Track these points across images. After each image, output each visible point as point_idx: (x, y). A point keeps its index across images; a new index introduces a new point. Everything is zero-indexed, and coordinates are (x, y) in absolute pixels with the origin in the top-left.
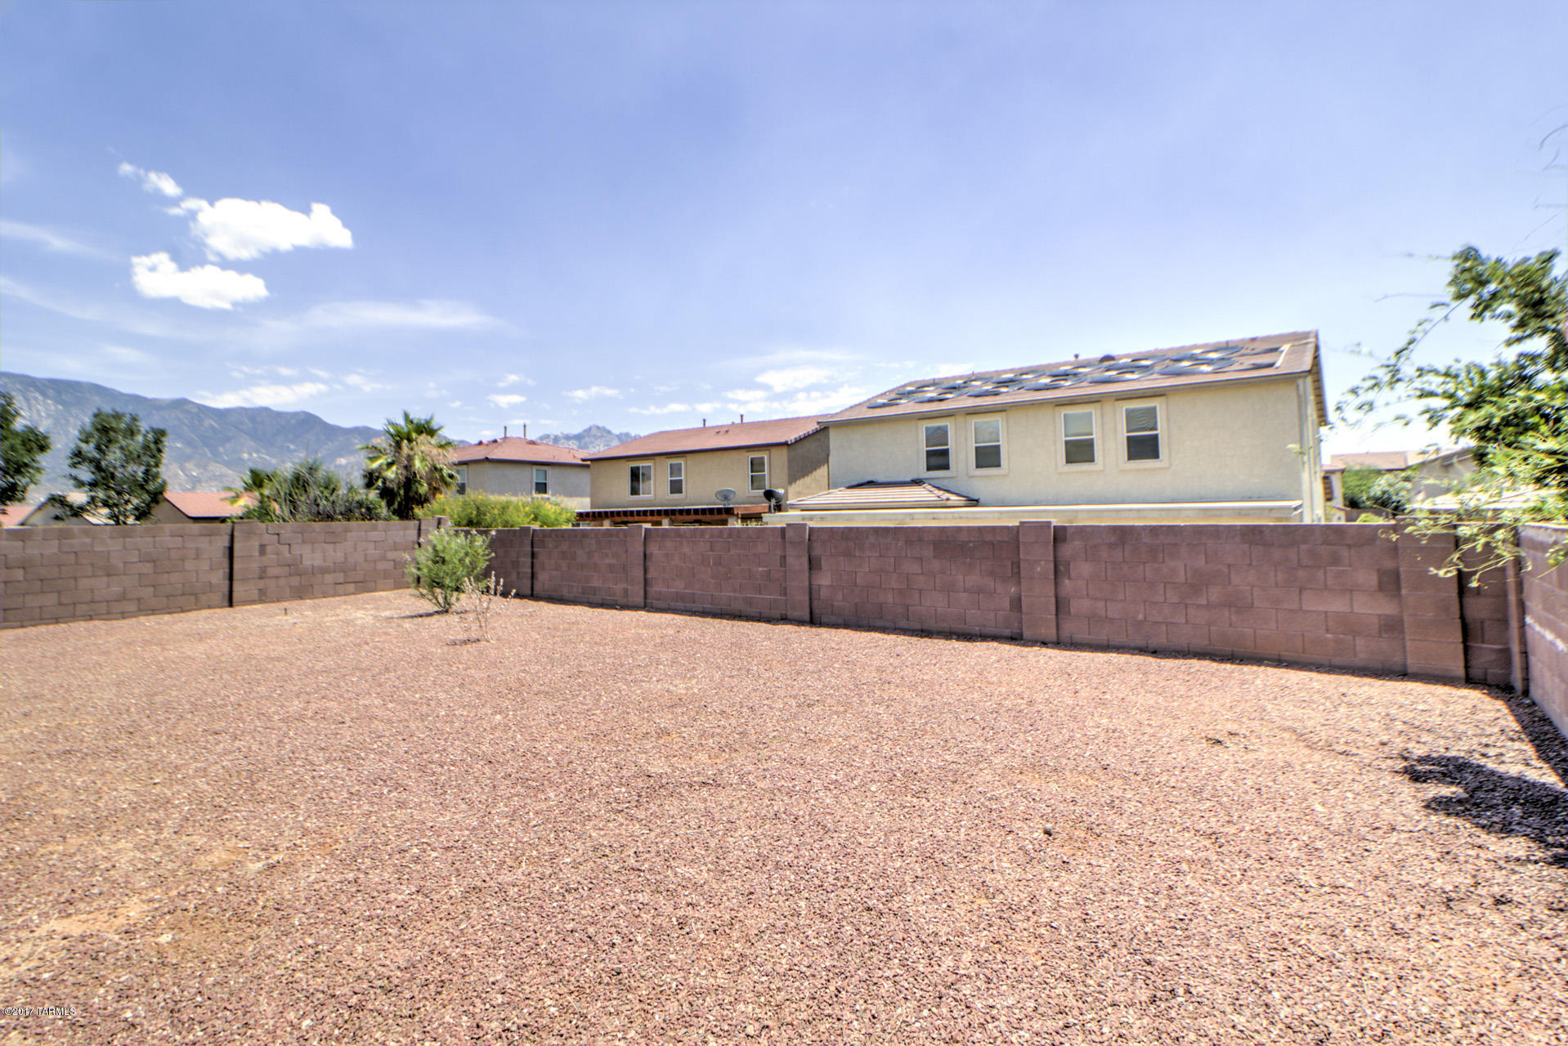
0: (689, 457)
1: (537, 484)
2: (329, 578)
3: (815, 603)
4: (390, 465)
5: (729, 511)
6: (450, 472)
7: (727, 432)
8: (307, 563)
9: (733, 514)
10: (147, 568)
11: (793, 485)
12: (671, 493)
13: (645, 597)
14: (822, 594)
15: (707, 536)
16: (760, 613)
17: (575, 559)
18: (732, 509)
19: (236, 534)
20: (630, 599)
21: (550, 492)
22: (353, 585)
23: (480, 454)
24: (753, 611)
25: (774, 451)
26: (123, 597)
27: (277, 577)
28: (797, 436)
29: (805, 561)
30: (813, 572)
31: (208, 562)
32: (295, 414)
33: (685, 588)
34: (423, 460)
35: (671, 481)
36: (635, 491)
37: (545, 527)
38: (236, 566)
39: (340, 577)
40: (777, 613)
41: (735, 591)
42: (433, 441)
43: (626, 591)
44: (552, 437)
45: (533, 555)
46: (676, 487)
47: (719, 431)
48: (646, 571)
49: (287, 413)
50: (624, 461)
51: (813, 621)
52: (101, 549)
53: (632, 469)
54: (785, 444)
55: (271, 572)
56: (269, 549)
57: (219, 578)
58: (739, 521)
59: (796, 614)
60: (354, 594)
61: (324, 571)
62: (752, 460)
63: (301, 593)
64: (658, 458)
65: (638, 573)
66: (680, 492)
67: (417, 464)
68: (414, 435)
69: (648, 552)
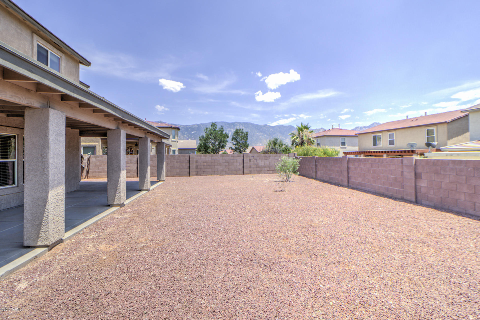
0: (397, 131)
1: (342, 143)
2: (266, 169)
3: (419, 194)
4: (297, 138)
5: (413, 152)
6: (313, 140)
7: (417, 120)
8: (260, 164)
9: (415, 153)
10: (227, 164)
11: (451, 140)
12: (390, 144)
13: (348, 183)
14: (422, 190)
15: (370, 161)
16: (392, 195)
17: (327, 167)
18: (415, 151)
19: (244, 156)
20: (343, 183)
21: (346, 145)
22: (272, 171)
23: (323, 134)
24: (389, 193)
25: (439, 126)
26: (223, 171)
27: (254, 168)
28: (453, 118)
29: (413, 174)
30: (417, 180)
31: (239, 163)
32: (288, 126)
33: (362, 181)
34: (306, 136)
35: (389, 140)
36: (375, 144)
37: (328, 157)
38: (244, 165)
39: (268, 169)
40: (399, 196)
41: (381, 184)
42: (309, 131)
43: (342, 179)
44: (360, 127)
45: (316, 166)
46: (392, 143)
47: (412, 120)
48: (348, 173)
49: (287, 126)
50: (370, 134)
51: (417, 202)
52: (218, 159)
53: (374, 136)
54: (445, 122)
55: (253, 166)
56: (252, 160)
57: (241, 167)
58: (419, 155)
59: (408, 198)
60: (272, 174)
61: (265, 167)
62: (428, 130)
63: (259, 172)
64: (384, 132)
65: (345, 174)
66: (393, 144)
67: (304, 138)
68: (303, 129)
69: (349, 166)
